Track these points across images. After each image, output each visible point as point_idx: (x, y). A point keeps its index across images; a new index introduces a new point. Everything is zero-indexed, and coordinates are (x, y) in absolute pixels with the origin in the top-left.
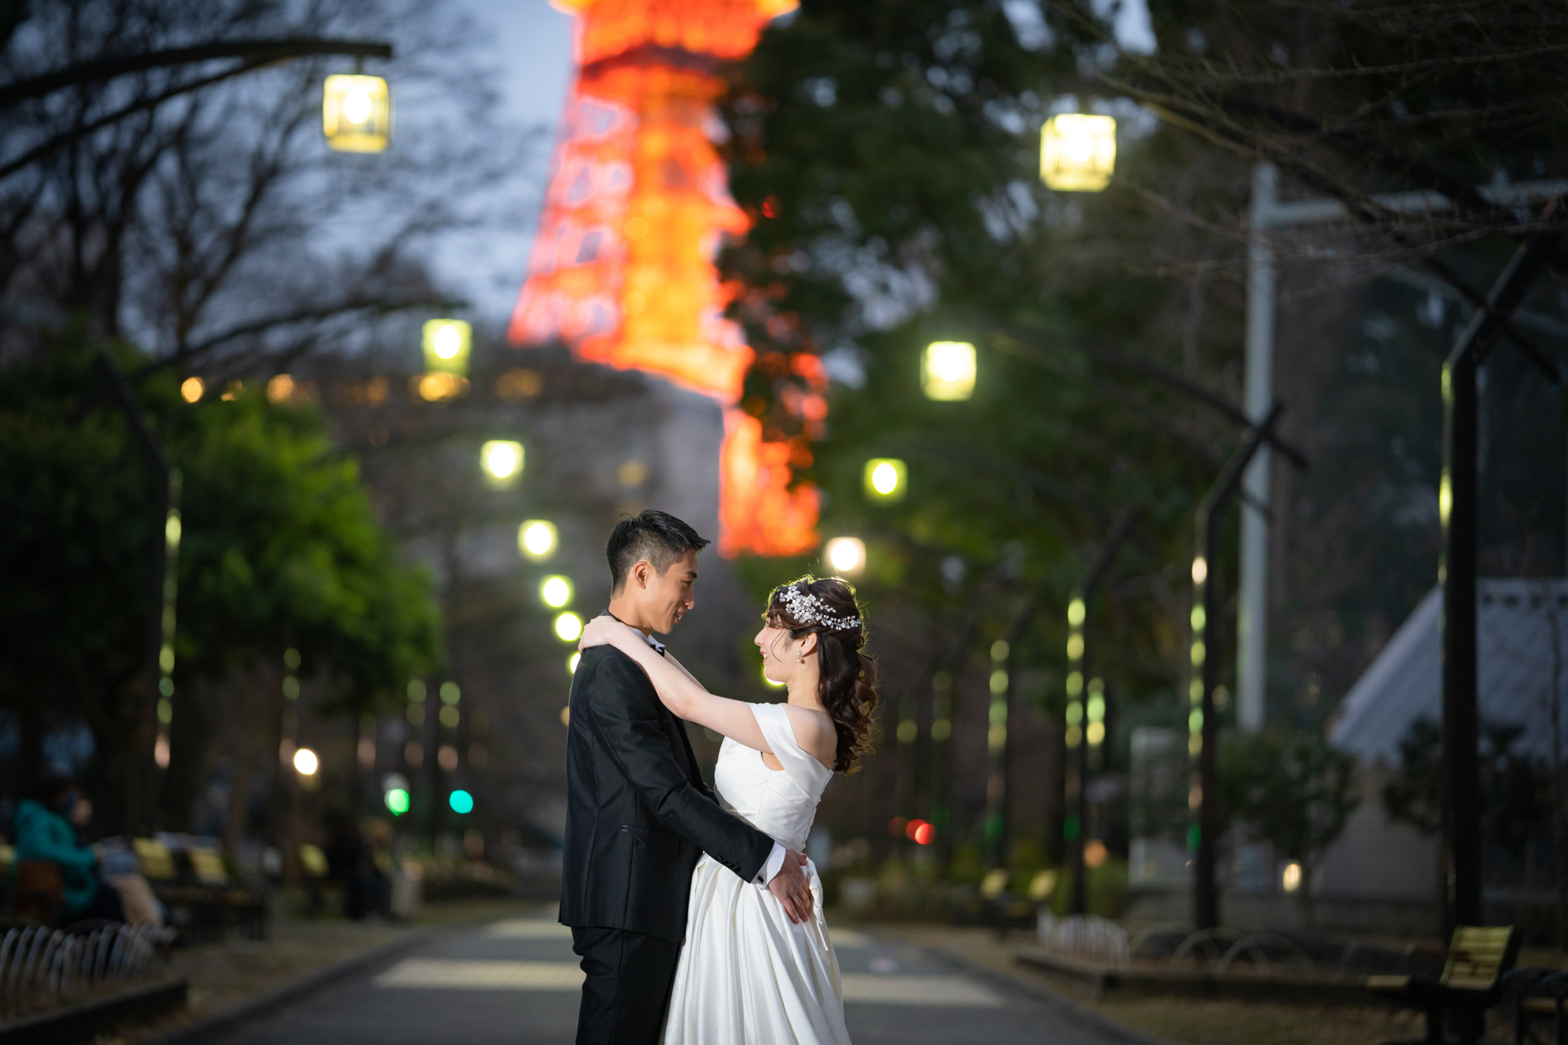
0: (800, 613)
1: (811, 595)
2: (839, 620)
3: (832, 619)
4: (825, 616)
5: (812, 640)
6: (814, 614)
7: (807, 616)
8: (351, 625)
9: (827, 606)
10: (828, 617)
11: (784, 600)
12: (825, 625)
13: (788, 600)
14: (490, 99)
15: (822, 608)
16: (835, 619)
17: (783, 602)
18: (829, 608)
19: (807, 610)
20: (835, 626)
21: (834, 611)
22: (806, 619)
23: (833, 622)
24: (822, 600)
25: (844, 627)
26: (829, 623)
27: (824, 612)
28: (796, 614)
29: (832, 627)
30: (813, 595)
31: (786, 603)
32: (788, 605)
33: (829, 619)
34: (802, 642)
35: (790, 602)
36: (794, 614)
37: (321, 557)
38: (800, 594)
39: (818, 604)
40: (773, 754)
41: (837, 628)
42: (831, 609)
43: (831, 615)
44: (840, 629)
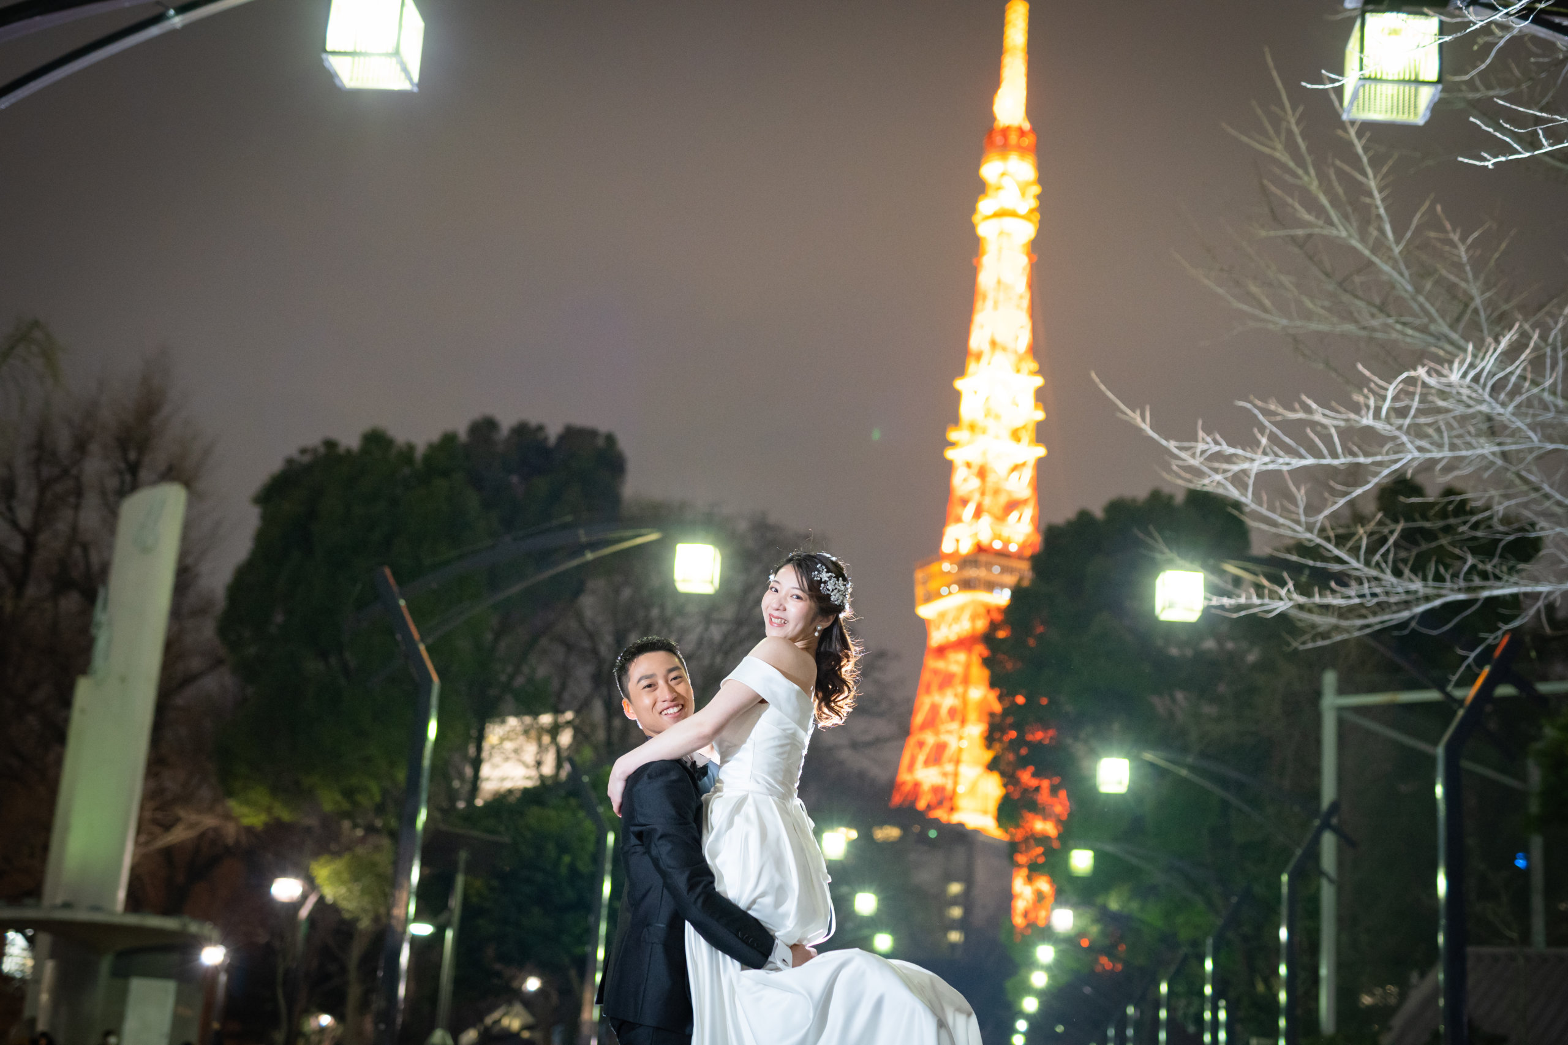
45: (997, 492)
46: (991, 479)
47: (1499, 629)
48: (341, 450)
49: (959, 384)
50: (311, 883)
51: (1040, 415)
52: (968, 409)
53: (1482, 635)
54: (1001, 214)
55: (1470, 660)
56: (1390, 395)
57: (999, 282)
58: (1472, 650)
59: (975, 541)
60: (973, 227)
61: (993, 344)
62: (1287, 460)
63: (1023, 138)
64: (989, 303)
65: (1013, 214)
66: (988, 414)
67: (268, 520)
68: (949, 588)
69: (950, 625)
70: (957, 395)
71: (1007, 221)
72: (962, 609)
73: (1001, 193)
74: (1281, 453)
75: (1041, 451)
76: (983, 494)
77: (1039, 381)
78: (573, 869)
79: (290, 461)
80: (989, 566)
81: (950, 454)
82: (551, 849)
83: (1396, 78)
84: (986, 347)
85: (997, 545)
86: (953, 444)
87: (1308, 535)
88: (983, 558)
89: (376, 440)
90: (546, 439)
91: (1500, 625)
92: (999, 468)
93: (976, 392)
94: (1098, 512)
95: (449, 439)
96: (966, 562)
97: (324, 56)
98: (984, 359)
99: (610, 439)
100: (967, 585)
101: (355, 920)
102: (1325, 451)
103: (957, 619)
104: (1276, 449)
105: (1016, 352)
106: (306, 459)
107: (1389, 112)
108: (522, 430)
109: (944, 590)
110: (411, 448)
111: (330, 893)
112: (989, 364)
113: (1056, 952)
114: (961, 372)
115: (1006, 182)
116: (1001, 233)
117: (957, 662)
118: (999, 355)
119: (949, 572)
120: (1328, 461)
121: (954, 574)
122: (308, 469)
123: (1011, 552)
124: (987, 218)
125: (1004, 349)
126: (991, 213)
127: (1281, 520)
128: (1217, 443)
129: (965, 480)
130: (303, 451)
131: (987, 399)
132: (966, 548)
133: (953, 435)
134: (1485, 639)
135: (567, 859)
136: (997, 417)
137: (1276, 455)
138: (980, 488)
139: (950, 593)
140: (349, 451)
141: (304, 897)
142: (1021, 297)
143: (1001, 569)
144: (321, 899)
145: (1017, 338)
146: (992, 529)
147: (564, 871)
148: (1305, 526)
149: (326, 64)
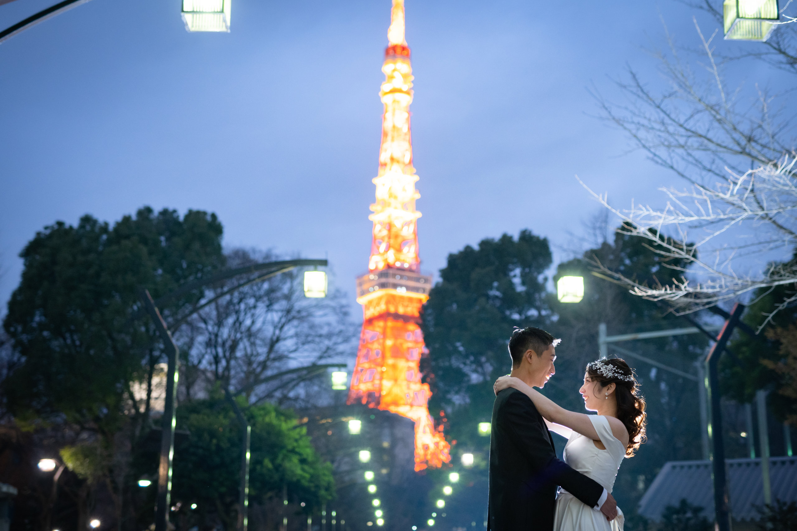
0: (607, 373)
1: (610, 364)
2: (625, 377)
3: (622, 376)
4: (619, 374)
5: (613, 387)
6: (613, 373)
7: (610, 374)
8: (305, 483)
9: (619, 370)
10: (620, 375)
11: (596, 368)
12: (620, 378)
13: (598, 368)
14: (346, 314)
15: (616, 370)
16: (624, 376)
17: (595, 370)
18: (620, 370)
19: (610, 371)
20: (624, 379)
21: (623, 372)
22: (610, 376)
23: (623, 377)
24: (616, 367)
25: (628, 380)
26: (622, 377)
27: (618, 373)
28: (605, 374)
29: (623, 379)
30: (611, 364)
31: (597, 369)
32: (598, 370)
33: (621, 376)
34: (607, 389)
35: (600, 369)
36: (603, 374)
37: (295, 459)
38: (604, 365)
39: (615, 368)
40: (600, 441)
41: (625, 380)
42: (621, 371)
43: (621, 373)
44: (627, 380)
45: (396, 236)
46: (394, 230)
47: (785, 301)
48: (67, 226)
49: (375, 181)
50: (60, 461)
51: (418, 196)
52: (381, 193)
53: (777, 305)
54: (393, 91)
55: (770, 318)
56: (739, 182)
57: (394, 127)
58: (771, 313)
59: (386, 263)
60: (379, 98)
61: (392, 159)
62: (683, 217)
63: (404, 51)
64: (389, 138)
65: (400, 91)
66: (391, 195)
67: (29, 266)
68: (373, 287)
69: (375, 307)
70: (374, 187)
71: (397, 95)
72: (380, 299)
73: (394, 81)
74: (680, 214)
75: (419, 215)
76: (389, 238)
77: (417, 178)
78: (218, 446)
79: (38, 234)
80: (394, 276)
81: (371, 218)
82: (206, 436)
83: (753, 17)
84: (388, 161)
85: (398, 264)
86: (373, 212)
87: (687, 256)
88: (391, 271)
89: (87, 220)
90: (178, 217)
91: (785, 299)
92: (398, 224)
93: (384, 185)
94: (476, 247)
95: (127, 219)
96: (382, 274)
97: (182, 14)
98: (388, 167)
99: (214, 216)
100: (383, 286)
101: (84, 480)
102: (703, 212)
103: (378, 304)
104: (678, 212)
105: (404, 163)
106: (48, 232)
107: (748, 35)
108: (165, 213)
109: (371, 289)
110: (106, 224)
111: (70, 465)
112: (390, 170)
113: (460, 476)
114: (376, 174)
115: (396, 74)
116: (394, 101)
117: (379, 327)
118: (395, 166)
119: (373, 280)
120: (705, 218)
121: (376, 280)
122: (50, 237)
123: (405, 268)
124: (386, 93)
125: (398, 162)
126: (388, 90)
127: (673, 249)
128: (647, 210)
129: (380, 231)
130: (46, 228)
131: (390, 188)
132: (381, 266)
133: (372, 208)
134: (778, 307)
135: (214, 441)
136: (396, 197)
137: (678, 215)
138: (388, 235)
139: (374, 290)
140: (71, 228)
141: (57, 468)
142: (406, 134)
143: (401, 277)
144: (66, 470)
145: (404, 156)
146: (395, 256)
147: (213, 448)
148: (686, 252)
149: (183, 19)
